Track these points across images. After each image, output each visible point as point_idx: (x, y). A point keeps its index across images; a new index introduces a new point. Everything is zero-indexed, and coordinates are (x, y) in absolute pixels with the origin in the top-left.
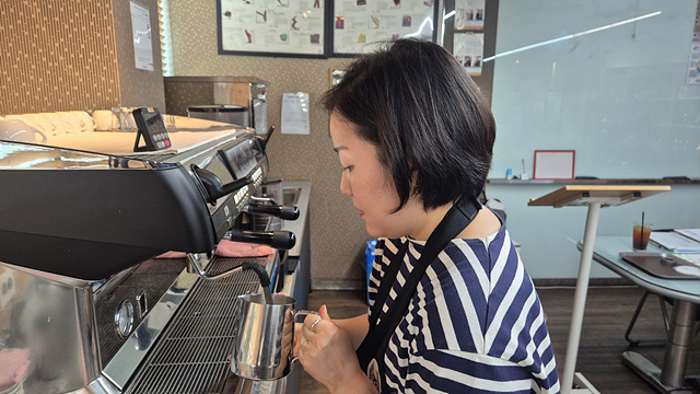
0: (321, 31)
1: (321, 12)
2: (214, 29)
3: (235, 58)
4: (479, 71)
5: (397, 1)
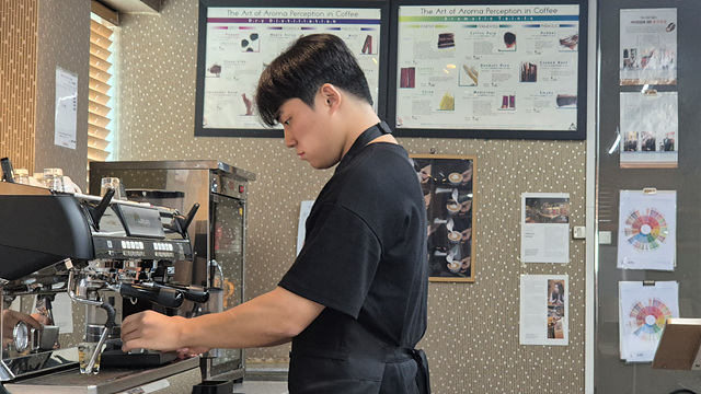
2: (192, 94)
3: (222, 140)
4: (671, 159)
5: (510, 39)
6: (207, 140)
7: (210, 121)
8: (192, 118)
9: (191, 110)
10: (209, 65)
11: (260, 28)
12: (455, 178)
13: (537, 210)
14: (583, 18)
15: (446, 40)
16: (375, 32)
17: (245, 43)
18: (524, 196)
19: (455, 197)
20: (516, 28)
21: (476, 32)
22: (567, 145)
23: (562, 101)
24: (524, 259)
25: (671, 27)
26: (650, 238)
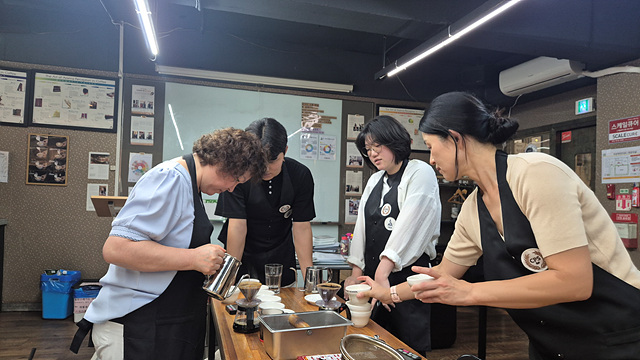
0: (22, 107)
4: (151, 142)
12: (59, 144)
13: (96, 159)
14: (117, 87)
15: (57, 89)
16: (24, 82)
18: (90, 153)
19: (59, 152)
20: (88, 87)
21: (71, 87)
22: (109, 135)
23: (107, 117)
24: (89, 177)
25: (152, 94)
26: (141, 171)
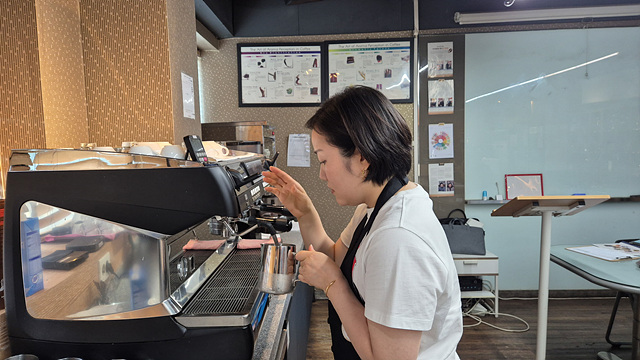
0: (318, 85)
1: (318, 70)
2: (236, 88)
3: (252, 109)
4: (451, 110)
5: (379, 58)
6: (245, 109)
7: (246, 100)
8: (237, 99)
9: (237, 95)
10: (243, 75)
11: (265, 56)
14: (412, 48)
15: (350, 60)
16: (318, 57)
17: (259, 64)
20: (381, 53)
21: (364, 56)
22: (405, 105)
23: (404, 86)
25: (450, 50)
26: (443, 145)
